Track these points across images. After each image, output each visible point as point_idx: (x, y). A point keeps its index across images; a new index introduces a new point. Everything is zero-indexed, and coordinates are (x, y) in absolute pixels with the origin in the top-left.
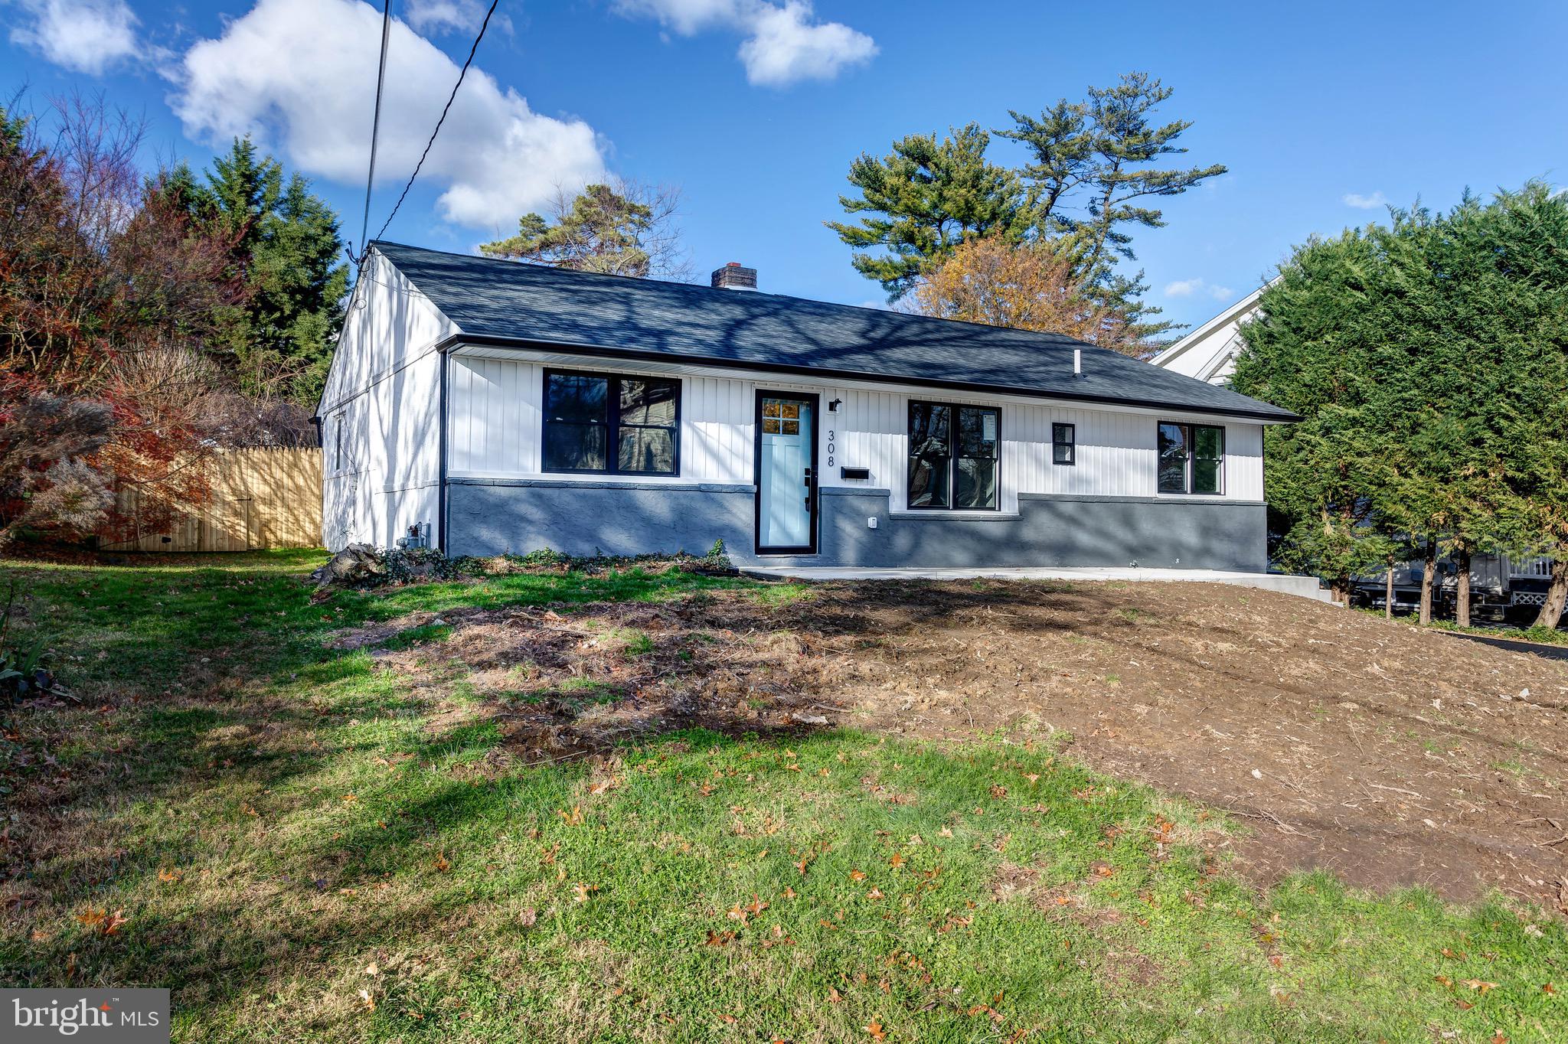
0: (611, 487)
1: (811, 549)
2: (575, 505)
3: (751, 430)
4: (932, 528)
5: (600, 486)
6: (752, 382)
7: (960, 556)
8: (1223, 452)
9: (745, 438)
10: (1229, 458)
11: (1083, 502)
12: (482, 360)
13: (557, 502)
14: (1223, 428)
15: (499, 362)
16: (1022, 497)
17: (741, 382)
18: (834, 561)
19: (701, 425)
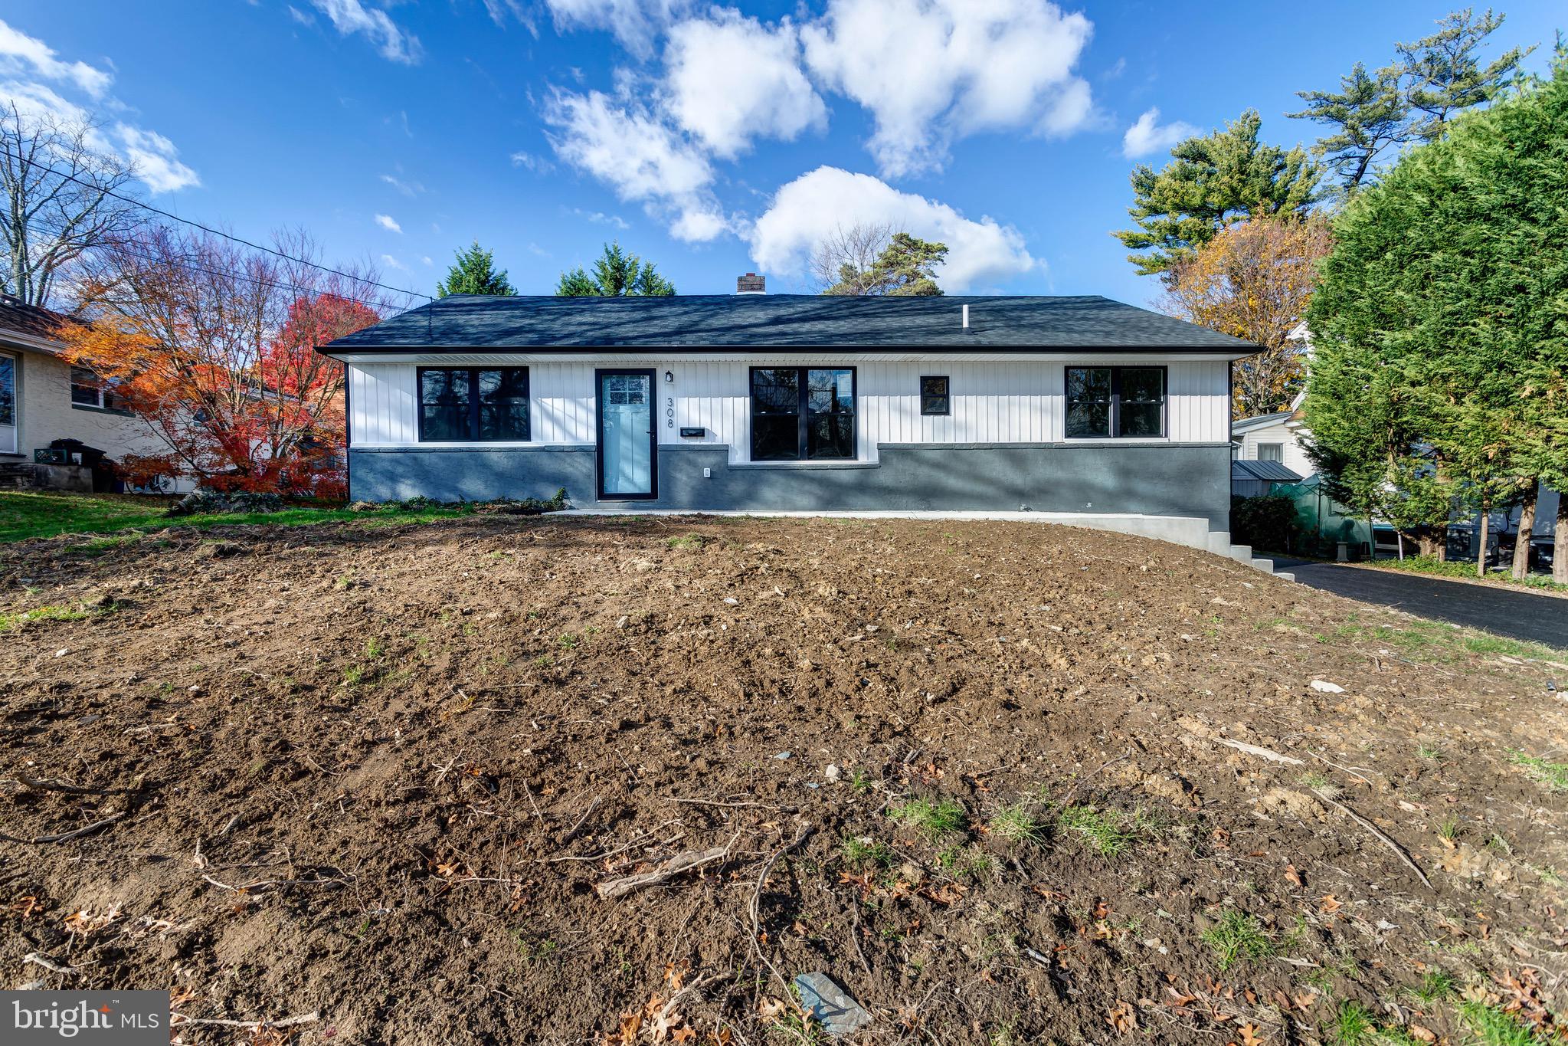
0: (469, 450)
1: (653, 495)
2: (442, 465)
3: (592, 402)
4: (773, 477)
5: (461, 450)
6: (591, 363)
7: (804, 501)
8: (1165, 392)
9: (587, 409)
10: (1173, 401)
11: (953, 450)
12: (371, 364)
13: (427, 462)
14: (1165, 368)
15: (382, 365)
16: (882, 448)
17: (582, 364)
18: (670, 504)
19: (548, 401)
